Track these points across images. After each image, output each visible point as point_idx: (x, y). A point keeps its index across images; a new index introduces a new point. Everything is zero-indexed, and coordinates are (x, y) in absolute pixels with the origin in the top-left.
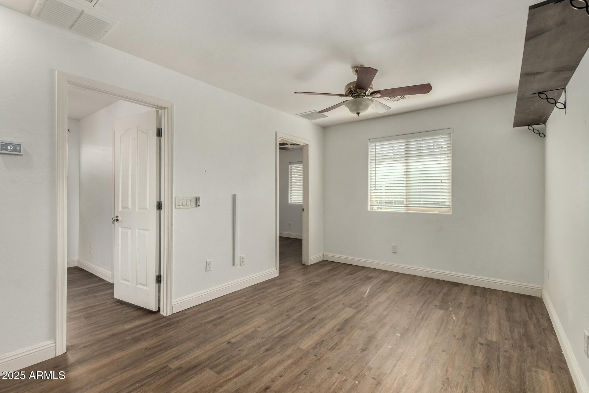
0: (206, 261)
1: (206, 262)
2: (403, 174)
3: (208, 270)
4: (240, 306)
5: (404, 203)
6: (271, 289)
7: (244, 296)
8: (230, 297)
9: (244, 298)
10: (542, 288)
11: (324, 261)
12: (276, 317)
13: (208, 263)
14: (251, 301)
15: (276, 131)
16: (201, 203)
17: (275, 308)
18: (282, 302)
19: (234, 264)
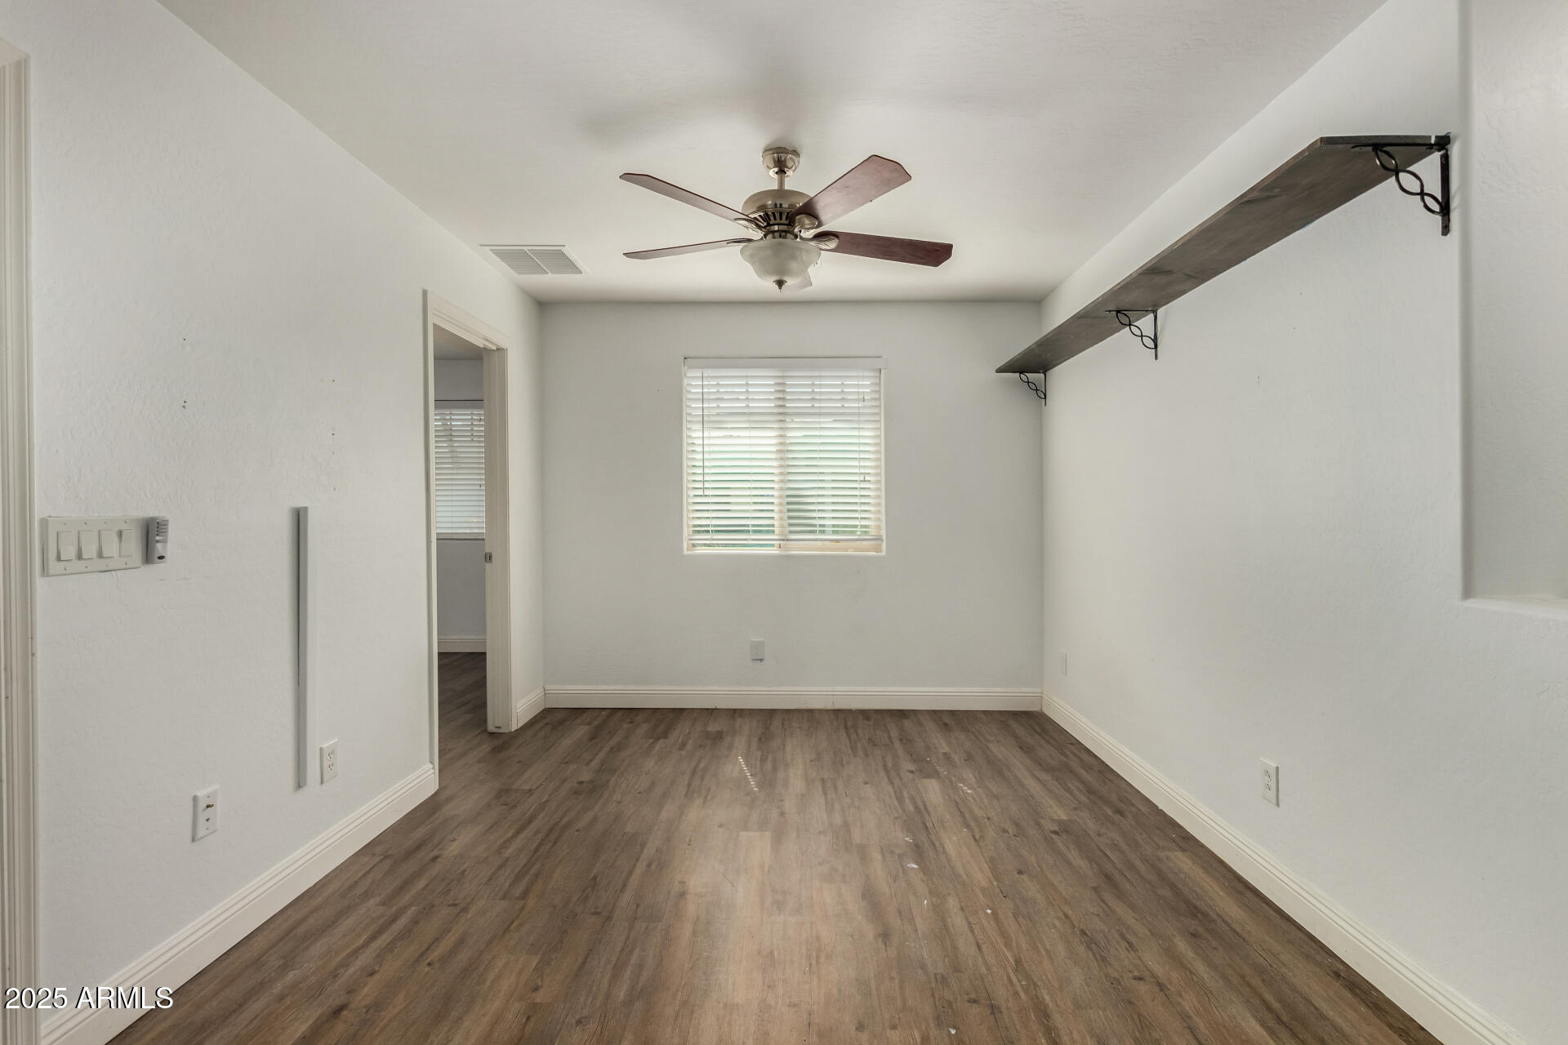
0: (195, 799)
1: (191, 804)
2: (773, 456)
3: (201, 832)
4: (385, 938)
5: (773, 532)
6: (454, 840)
7: (366, 895)
8: (305, 919)
9: (372, 901)
10: (1042, 693)
11: (547, 712)
12: (565, 932)
13: (202, 805)
14: (410, 905)
15: (426, 288)
16: (172, 545)
17: (531, 902)
18: (537, 876)
19: (300, 784)
